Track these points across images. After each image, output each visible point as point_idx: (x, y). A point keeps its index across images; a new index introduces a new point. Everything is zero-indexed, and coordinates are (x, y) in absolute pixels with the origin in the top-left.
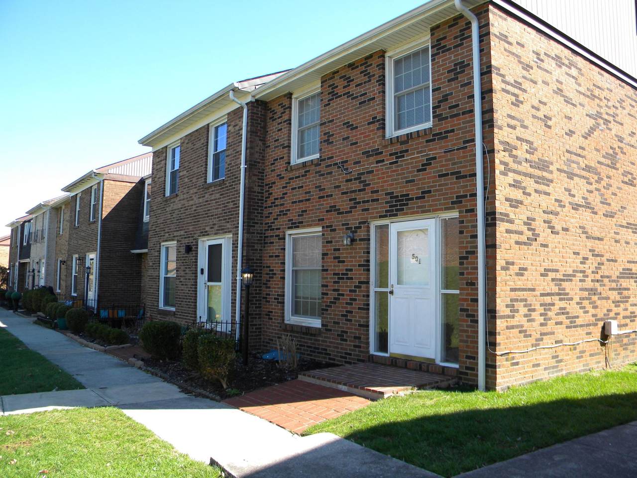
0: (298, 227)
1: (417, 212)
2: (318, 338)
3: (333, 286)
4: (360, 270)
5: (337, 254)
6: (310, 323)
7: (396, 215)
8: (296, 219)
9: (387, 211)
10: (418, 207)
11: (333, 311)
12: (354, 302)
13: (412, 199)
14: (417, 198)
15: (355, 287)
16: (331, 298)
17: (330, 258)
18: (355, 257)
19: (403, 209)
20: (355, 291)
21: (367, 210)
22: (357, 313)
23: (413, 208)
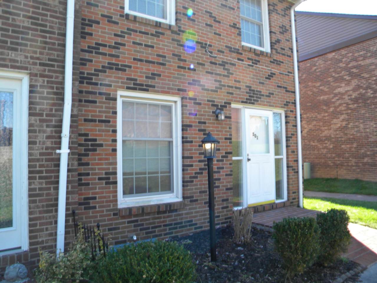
0: (146, 90)
1: (266, 105)
2: (181, 212)
3: (198, 157)
4: (227, 143)
5: (202, 127)
6: (161, 200)
7: (253, 103)
8: (141, 80)
9: (247, 99)
10: (267, 102)
11: (199, 181)
12: (221, 170)
13: (263, 95)
14: (267, 96)
15: (222, 157)
16: (196, 169)
17: (194, 130)
18: (221, 131)
19: (258, 101)
20: (222, 161)
21: (232, 94)
22: (225, 179)
23: (264, 102)
